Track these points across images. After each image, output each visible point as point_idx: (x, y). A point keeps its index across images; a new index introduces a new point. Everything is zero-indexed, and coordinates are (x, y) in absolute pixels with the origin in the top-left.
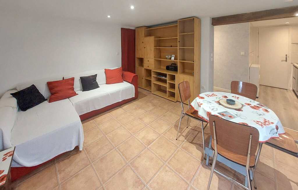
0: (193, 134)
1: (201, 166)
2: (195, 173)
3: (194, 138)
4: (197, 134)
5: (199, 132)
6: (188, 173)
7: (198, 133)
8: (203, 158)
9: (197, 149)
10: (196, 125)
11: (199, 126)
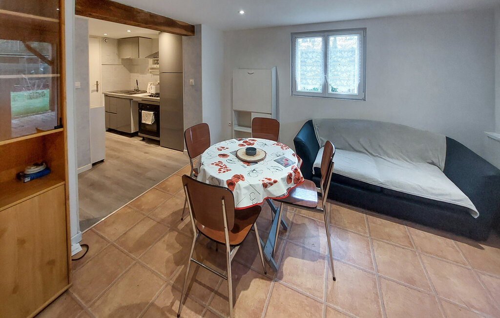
0: (203, 297)
1: (281, 282)
2: (300, 293)
3: (217, 293)
4: (204, 286)
5: (196, 281)
6: (308, 308)
7: (200, 283)
8: (264, 277)
9: (246, 287)
10: (169, 288)
11: (175, 278)
